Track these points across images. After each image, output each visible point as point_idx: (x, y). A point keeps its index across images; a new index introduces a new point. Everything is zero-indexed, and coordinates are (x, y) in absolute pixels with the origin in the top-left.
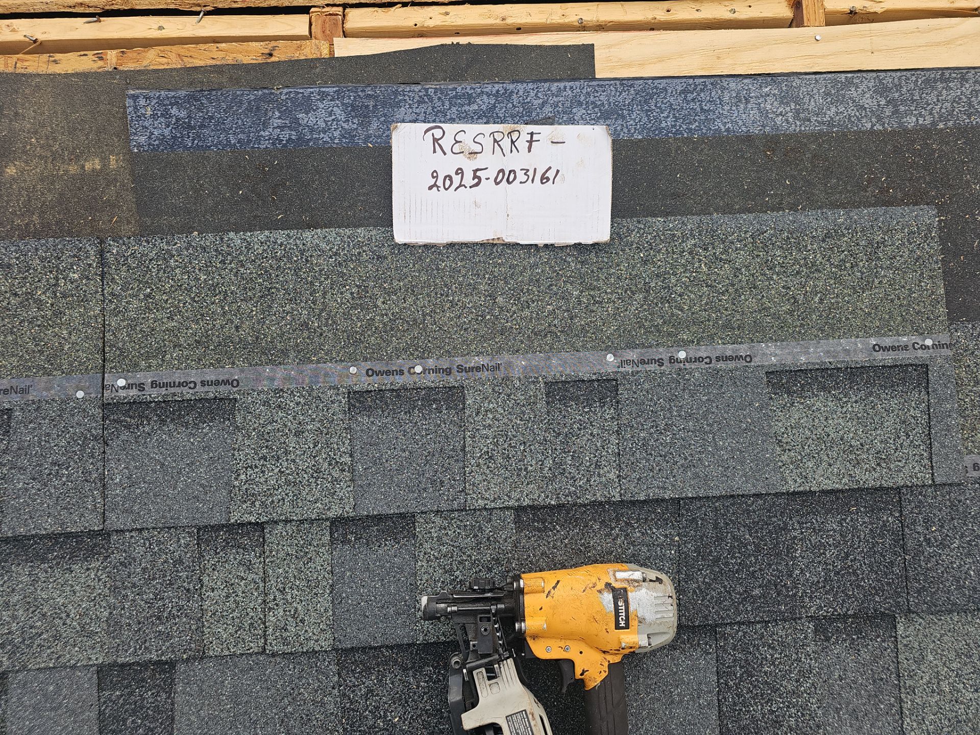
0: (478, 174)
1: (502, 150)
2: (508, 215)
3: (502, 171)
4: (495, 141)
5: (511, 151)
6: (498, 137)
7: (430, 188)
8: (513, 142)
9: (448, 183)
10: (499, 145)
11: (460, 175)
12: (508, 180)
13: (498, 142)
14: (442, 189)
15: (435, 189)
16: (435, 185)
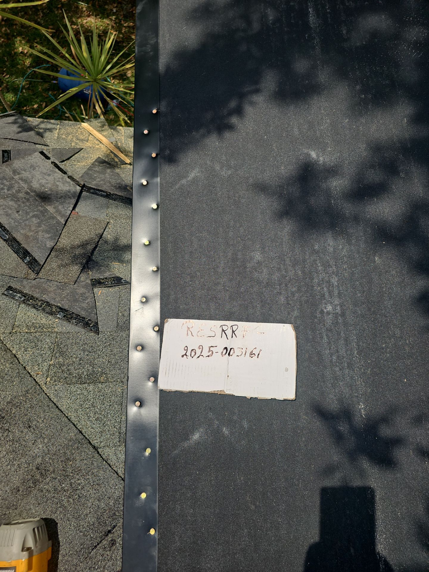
0: (211, 349)
1: (227, 336)
2: (228, 376)
3: (226, 348)
4: (223, 330)
5: (232, 337)
6: (225, 328)
7: (183, 356)
8: (233, 332)
9: (193, 354)
10: (225, 333)
11: (201, 349)
12: (229, 354)
13: (224, 331)
14: (189, 357)
15: (185, 356)
16: (186, 355)
